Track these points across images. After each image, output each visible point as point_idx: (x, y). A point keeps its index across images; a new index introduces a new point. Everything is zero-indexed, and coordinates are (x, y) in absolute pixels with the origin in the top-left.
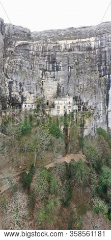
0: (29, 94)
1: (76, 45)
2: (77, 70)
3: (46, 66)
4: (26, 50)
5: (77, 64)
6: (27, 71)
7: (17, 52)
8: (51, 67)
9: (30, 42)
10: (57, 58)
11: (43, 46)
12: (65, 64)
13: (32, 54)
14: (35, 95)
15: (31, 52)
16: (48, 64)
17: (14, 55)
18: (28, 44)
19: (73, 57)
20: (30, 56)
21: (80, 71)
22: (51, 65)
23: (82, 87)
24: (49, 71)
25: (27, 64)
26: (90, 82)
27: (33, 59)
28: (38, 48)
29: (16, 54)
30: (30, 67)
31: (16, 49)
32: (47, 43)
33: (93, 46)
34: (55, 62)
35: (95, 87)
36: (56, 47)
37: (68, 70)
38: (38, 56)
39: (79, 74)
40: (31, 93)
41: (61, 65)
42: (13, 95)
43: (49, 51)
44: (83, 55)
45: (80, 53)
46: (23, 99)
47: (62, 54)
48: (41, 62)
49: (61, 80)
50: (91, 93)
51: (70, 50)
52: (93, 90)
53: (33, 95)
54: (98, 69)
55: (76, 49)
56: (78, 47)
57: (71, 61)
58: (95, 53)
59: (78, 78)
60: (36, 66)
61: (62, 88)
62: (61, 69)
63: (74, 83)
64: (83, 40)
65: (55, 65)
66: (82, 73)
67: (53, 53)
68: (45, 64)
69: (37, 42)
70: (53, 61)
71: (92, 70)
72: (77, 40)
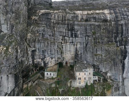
0: (51, 59)
1: (92, 16)
2: (94, 39)
3: (66, 33)
4: (48, 18)
5: (94, 33)
6: (49, 38)
7: (40, 20)
8: (70, 34)
9: (52, 11)
10: (76, 27)
11: (63, 16)
12: (83, 32)
13: (53, 23)
14: (56, 59)
15: (52, 21)
16: (67, 31)
17: (37, 24)
18: (50, 13)
19: (90, 27)
20: (52, 24)
21: (97, 41)
22: (70, 32)
23: (100, 57)
24: (68, 37)
25: (49, 32)
26: (109, 53)
27: (54, 27)
28: (58, 17)
29: (39, 22)
30: (52, 34)
31: (40, 17)
32: (66, 13)
33: (109, 19)
34: (73, 30)
35: (114, 59)
36: (74, 17)
37: (86, 38)
38: (58, 24)
39: (96, 43)
40: (52, 58)
41: (79, 33)
42: (36, 62)
43: (68, 20)
44: (99, 26)
45: (97, 24)
46: (45, 64)
47: (80, 23)
48: (61, 30)
49: (78, 46)
50: (110, 65)
51: (86, 20)
52: (112, 62)
53: (54, 59)
54: (114, 40)
55: (92, 20)
56: (95, 18)
57: (88, 31)
58: (110, 25)
59: (96, 48)
60: (57, 33)
61: (80, 53)
62: (79, 36)
63: (92, 51)
64: (97, 12)
65: (74, 33)
66: (99, 42)
67: (71, 22)
68: (65, 31)
69: (57, 11)
70: (72, 29)
71: (109, 41)
72: (92, 12)
